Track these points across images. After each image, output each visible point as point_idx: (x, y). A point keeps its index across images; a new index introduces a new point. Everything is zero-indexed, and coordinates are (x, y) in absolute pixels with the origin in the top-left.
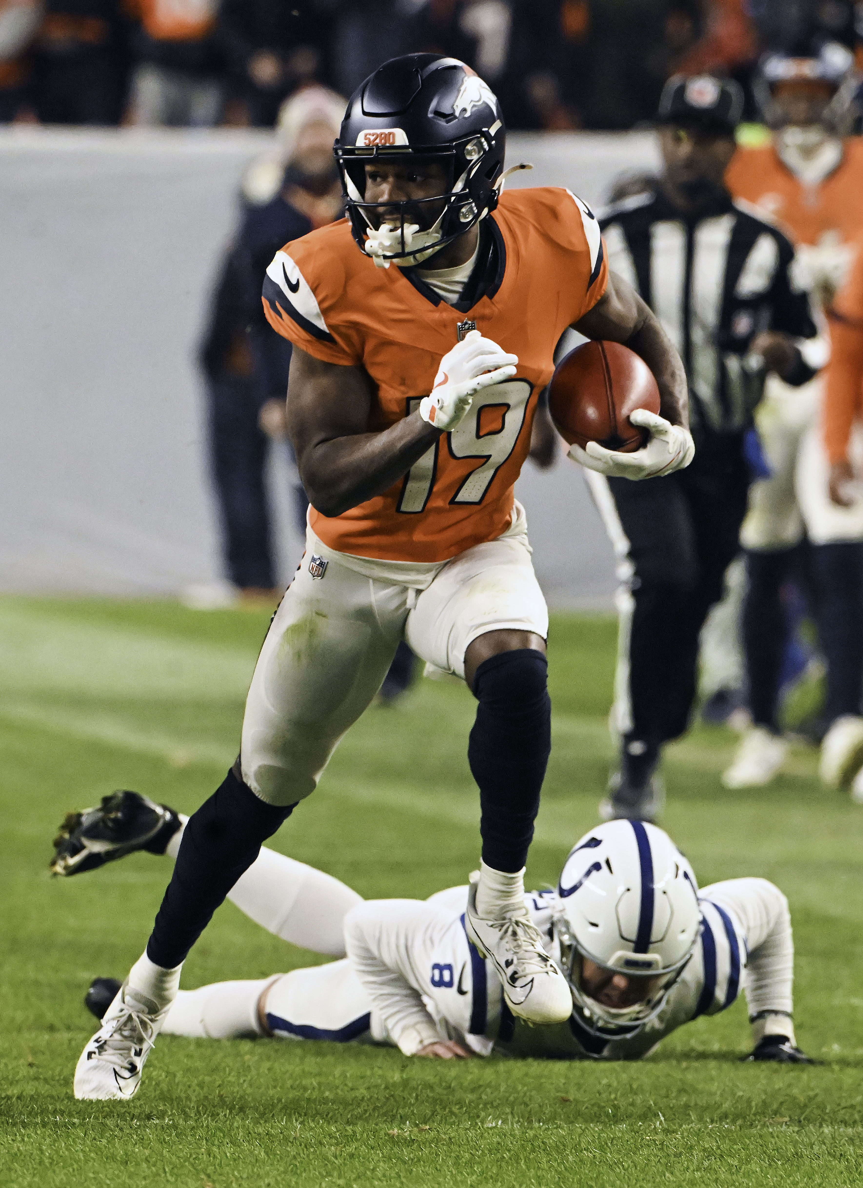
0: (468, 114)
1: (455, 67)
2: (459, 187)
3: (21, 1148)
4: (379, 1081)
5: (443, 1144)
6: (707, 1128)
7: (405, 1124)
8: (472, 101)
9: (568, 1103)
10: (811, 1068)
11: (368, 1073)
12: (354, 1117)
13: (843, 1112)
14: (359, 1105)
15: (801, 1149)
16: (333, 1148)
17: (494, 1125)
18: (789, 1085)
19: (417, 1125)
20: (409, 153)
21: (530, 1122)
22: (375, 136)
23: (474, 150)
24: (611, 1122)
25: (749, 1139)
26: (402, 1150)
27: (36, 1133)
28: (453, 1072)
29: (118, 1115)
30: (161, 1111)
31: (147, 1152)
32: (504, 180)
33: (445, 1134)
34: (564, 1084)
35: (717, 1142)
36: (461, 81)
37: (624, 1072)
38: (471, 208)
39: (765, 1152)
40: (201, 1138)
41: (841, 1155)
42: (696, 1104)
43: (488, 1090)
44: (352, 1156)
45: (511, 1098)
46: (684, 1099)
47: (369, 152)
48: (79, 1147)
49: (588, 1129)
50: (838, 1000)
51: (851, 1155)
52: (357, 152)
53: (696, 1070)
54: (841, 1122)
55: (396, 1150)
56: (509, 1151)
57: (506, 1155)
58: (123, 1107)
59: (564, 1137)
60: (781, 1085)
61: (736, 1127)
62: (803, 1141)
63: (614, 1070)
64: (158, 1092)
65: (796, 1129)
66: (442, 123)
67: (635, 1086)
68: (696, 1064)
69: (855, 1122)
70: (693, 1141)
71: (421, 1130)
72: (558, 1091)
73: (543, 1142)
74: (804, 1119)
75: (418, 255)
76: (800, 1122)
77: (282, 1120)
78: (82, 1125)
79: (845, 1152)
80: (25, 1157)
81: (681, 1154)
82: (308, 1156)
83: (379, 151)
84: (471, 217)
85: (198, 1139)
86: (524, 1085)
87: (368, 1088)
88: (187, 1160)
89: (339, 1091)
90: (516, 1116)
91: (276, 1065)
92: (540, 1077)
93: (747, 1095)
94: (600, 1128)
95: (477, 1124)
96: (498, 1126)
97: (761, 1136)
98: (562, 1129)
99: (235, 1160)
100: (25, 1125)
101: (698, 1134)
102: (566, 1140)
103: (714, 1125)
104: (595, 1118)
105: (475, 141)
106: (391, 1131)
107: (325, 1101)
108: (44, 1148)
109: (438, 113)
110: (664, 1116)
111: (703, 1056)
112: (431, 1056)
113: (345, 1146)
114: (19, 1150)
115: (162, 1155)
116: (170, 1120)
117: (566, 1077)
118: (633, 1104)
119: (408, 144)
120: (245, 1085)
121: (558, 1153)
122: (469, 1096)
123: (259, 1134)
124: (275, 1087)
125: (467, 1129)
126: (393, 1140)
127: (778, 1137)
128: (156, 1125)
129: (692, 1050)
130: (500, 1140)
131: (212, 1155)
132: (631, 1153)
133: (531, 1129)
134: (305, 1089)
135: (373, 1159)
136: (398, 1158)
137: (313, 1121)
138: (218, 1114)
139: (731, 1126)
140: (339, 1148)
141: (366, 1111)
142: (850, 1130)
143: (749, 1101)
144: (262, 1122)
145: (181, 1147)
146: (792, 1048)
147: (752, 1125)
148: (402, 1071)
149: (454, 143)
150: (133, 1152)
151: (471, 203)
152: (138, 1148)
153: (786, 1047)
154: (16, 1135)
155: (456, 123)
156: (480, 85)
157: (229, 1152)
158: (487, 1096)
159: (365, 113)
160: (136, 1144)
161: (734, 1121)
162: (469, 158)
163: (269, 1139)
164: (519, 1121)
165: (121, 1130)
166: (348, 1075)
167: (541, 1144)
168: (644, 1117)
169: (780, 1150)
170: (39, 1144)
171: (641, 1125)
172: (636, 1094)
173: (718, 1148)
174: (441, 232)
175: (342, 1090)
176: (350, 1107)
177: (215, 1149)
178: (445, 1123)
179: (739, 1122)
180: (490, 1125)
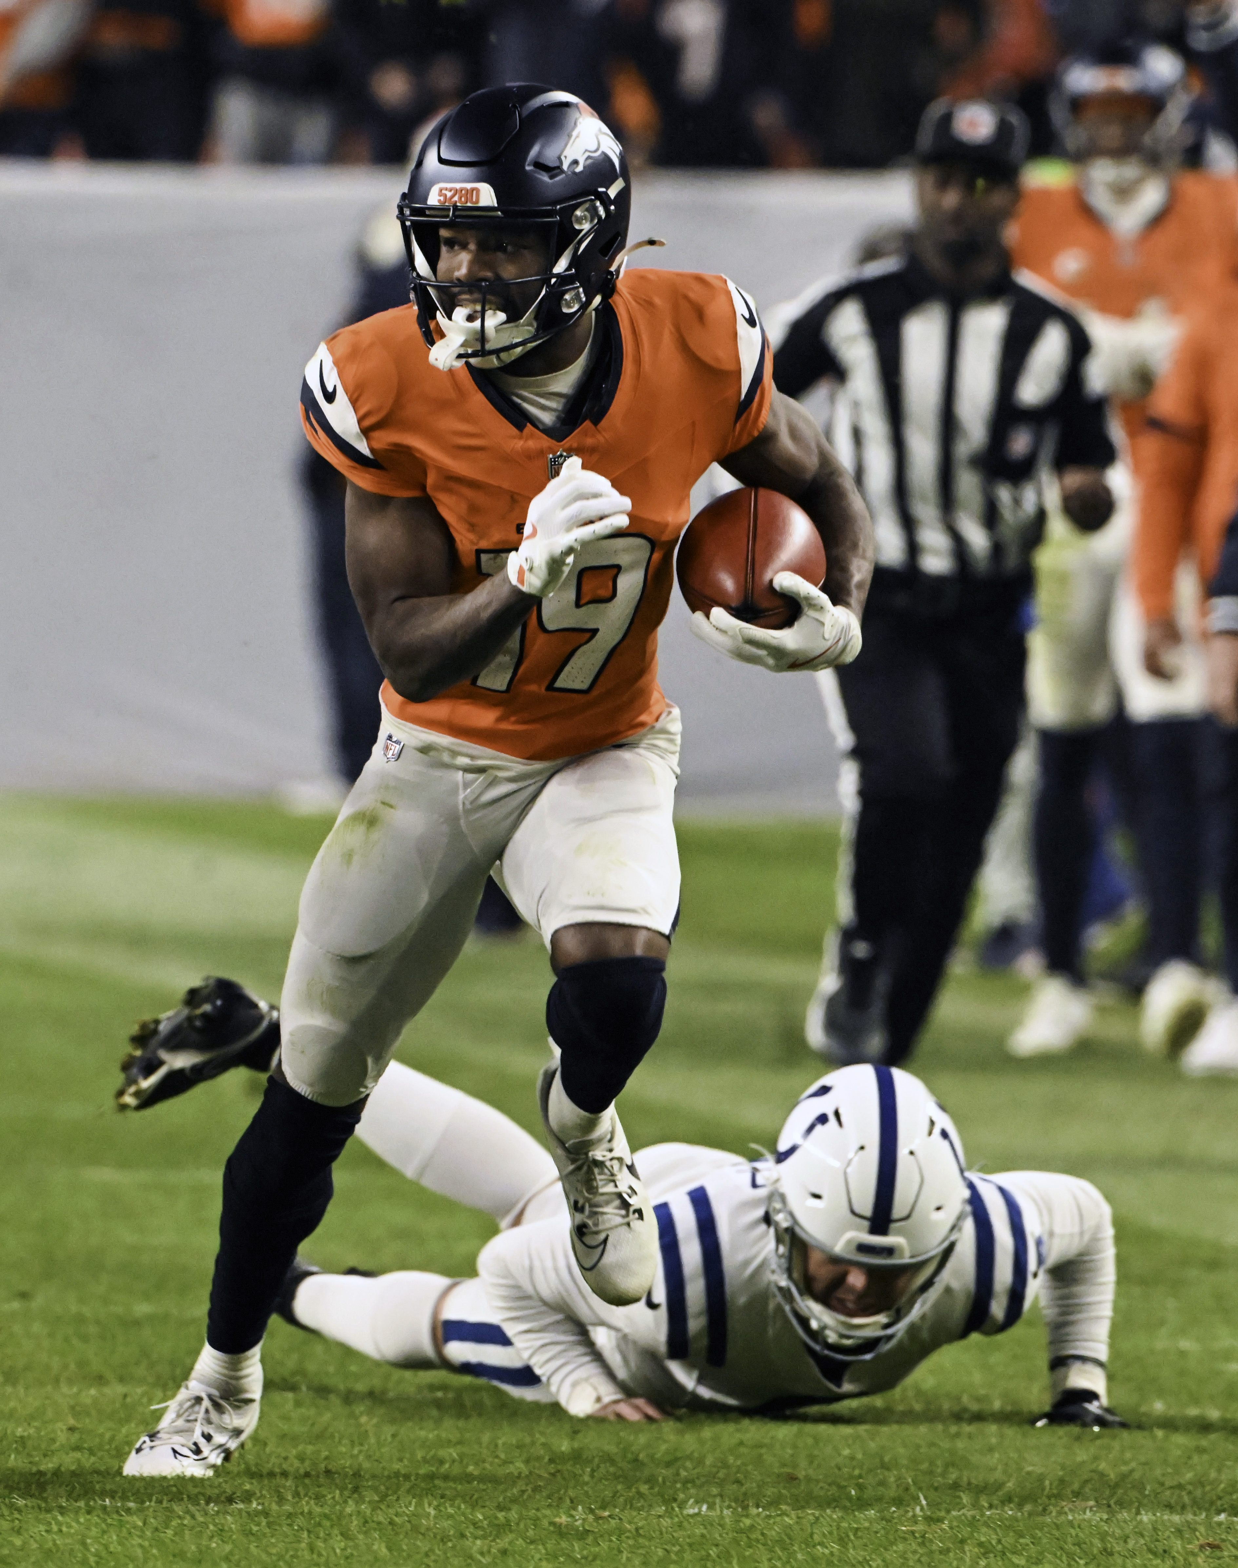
0: (579, 169)
1: (567, 105)
2: (561, 266)
3: (58, 1542)
4: (542, 1452)
5: (628, 1538)
6: (983, 1515)
7: (575, 1509)
8: (586, 151)
9: (797, 1481)
10: (1125, 1434)
11: (528, 1440)
12: (508, 1499)
13: (1168, 1493)
14: (514, 1483)
15: (1110, 1542)
16: (478, 1542)
17: (696, 1510)
18: (1096, 1458)
19: (592, 1511)
20: (498, 217)
21: (745, 1508)
22: (453, 192)
23: (585, 216)
24: (854, 1508)
25: (1041, 1530)
26: (573, 1545)
27: (78, 1522)
28: (642, 1439)
29: (188, 1496)
30: (247, 1491)
31: (228, 1548)
32: (626, 258)
33: (630, 1523)
34: (792, 1456)
35: (997, 1534)
36: (573, 124)
37: (872, 1439)
38: (578, 294)
39: (1062, 1548)
40: (301, 1529)
41: (1165, 1551)
42: (969, 1484)
43: (688, 1464)
44: (504, 1552)
45: (721, 1475)
46: (953, 1476)
47: (445, 213)
48: (137, 1541)
49: (823, 1516)
50: (1161, 1342)
51: (1178, 1552)
52: (427, 212)
53: (970, 1436)
54: (1166, 1506)
55: (564, 1544)
56: (717, 1545)
57: (713, 1552)
58: (195, 1486)
59: (790, 1527)
60: (1085, 1458)
61: (1023, 1514)
62: (1114, 1532)
63: (857, 1437)
64: (243, 1466)
65: (1105, 1517)
66: (545, 178)
67: (886, 1459)
68: (967, 1428)
69: (1183, 1507)
70: (966, 1531)
71: (598, 1518)
72: (784, 1465)
73: (763, 1534)
74: (1115, 1503)
75: (503, 355)
76: (1109, 1506)
77: (410, 1503)
78: (140, 1510)
79: (1171, 1547)
80: (62, 1554)
81: (948, 1550)
82: (445, 1553)
83: (457, 213)
84: (576, 307)
85: (298, 1531)
86: (737, 1457)
87: (527, 1461)
88: (281, 1557)
89: (487, 1466)
90: (727, 1499)
91: (403, 1431)
92: (760, 1446)
93: (1039, 1470)
94: (840, 1514)
95: (673, 1509)
96: (703, 1513)
97: (1058, 1527)
98: (788, 1516)
99: (347, 1558)
100: (62, 1510)
101: (972, 1523)
102: (792, 1531)
103: (994, 1511)
104: (831, 1502)
105: (587, 205)
106: (557, 1520)
107: (468, 1478)
108: (89, 1541)
109: (539, 165)
110: (926, 1498)
111: (979, 1417)
112: (612, 1417)
113: (494, 1540)
114: (55, 1544)
115: (247, 1550)
116: (258, 1504)
117: (795, 1447)
118: (882, 1483)
119: (496, 205)
120: (361, 1458)
121: (784, 1549)
122: (663, 1471)
123: (379, 1523)
124: (401, 1460)
125: (660, 1516)
126: (561, 1532)
127: (1079, 1527)
128: (240, 1510)
129: (965, 1410)
130: (705, 1532)
131: (316, 1551)
132: (882, 1550)
133: (747, 1516)
134: (442, 1462)
135: (533, 1557)
136: (569, 1556)
137: (452, 1506)
138: (324, 1496)
139: (1016, 1513)
140: (487, 1542)
141: (523, 1492)
142: (1176, 1518)
143: (1041, 1479)
144: (383, 1507)
145: (273, 1540)
146: (1101, 1407)
147: (1045, 1510)
148: (573, 1439)
149: (558, 207)
150: (208, 1547)
151: (578, 287)
152: (216, 1543)
153: (1093, 1407)
154: (51, 1524)
155: (562, 179)
156: (600, 130)
157: (339, 1548)
158: (687, 1471)
159: (441, 161)
160: (212, 1537)
161: (1020, 1506)
162: (577, 227)
163: (393, 1530)
164: (729, 1507)
165: (193, 1517)
166: (500, 1442)
167: (760, 1537)
168: (899, 1502)
169: (1084, 1546)
170: (83, 1536)
171: (894, 1512)
172: (888, 1469)
173: (999, 1541)
174: (535, 325)
175: (491, 1464)
176: (502, 1487)
177: (320, 1544)
178: (631, 1508)
179: (1028, 1507)
180: (691, 1511)
